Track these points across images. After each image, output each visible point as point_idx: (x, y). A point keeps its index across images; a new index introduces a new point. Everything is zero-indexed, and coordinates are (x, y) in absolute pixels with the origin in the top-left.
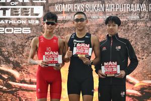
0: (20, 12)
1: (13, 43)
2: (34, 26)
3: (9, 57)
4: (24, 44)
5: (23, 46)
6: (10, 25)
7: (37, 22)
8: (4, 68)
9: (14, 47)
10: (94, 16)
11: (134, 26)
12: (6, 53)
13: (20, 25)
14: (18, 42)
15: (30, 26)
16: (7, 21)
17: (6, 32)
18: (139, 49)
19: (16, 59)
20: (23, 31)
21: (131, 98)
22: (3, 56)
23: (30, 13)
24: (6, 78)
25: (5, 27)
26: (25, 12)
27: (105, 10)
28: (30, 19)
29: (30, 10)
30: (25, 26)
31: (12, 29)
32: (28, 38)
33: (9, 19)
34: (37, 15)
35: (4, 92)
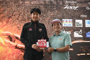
11: (23, 3)
21: (20, 50)
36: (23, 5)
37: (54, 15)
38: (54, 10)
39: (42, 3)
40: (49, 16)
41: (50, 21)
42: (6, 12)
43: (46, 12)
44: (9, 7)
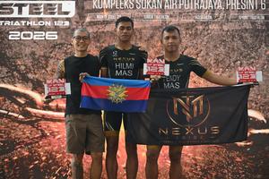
0: (42, 10)
1: (33, 53)
2: (63, 29)
3: (27, 73)
4: (47, 55)
5: (47, 58)
6: (29, 28)
7: (67, 23)
8: (19, 88)
9: (33, 59)
10: (148, 16)
12: (23, 68)
13: (42, 28)
14: (39, 52)
15: (56, 29)
16: (23, 22)
17: (22, 38)
18: (212, 62)
19: (37, 76)
20: (47, 36)
22: (19, 71)
23: (56, 10)
24: (23, 102)
25: (21, 30)
26: (50, 9)
27: (163, 7)
28: (57, 19)
29: (57, 6)
30: (49, 30)
31: (31, 33)
32: (54, 47)
33: (27, 19)
34: (67, 13)
35: (21, 122)
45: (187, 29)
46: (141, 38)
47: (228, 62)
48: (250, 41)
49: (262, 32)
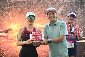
36: (58, 3)
37: (84, 12)
38: (84, 7)
39: (73, 1)
40: (79, 12)
41: (80, 16)
42: (43, 9)
43: (76, 8)
44: (46, 5)
45: (51, 1)
46: (32, 4)
47: (66, 14)
48: (74, 6)
49: (79, 3)
